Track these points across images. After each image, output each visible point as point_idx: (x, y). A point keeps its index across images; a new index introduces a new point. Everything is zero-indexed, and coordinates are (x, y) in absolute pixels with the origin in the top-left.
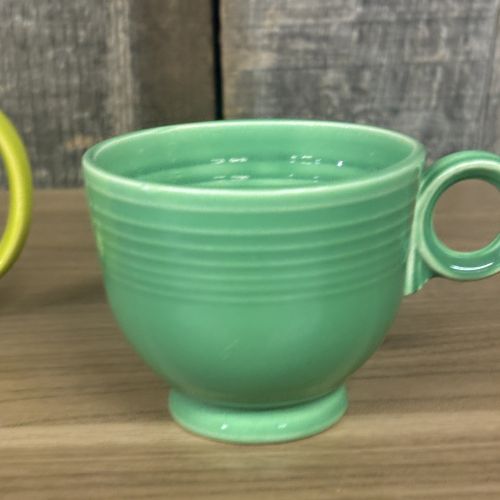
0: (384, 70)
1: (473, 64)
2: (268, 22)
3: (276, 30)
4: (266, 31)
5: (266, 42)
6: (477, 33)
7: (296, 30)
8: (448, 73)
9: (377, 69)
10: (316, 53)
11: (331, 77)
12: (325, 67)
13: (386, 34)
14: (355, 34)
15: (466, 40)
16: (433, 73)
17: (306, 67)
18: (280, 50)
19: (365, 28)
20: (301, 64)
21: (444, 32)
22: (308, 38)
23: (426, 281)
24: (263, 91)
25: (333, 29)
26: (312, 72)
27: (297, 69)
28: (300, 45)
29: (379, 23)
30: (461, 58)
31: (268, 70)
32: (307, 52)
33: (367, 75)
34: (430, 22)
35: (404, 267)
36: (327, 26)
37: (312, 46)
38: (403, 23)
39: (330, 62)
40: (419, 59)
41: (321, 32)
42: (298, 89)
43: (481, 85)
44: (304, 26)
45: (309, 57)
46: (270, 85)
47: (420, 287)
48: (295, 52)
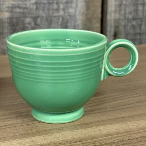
0: (44, 18)
1: (70, 16)
2: (7, 3)
3: (10, 5)
4: (7, 6)
5: (7, 9)
6: (71, 7)
7: (16, 5)
8: (63, 19)
9: (42, 18)
10: (23, 13)
11: (28, 20)
12: (26, 17)
13: (44, 7)
14: (35, 7)
15: (68, 9)
16: (59, 19)
17: (20, 17)
18: (11, 12)
19: (38, 5)
20: (18, 16)
21: (62, 6)
22: (20, 8)
23: (107, 77)
24: (6, 25)
25: (28, 5)
26: (22, 19)
27: (17, 18)
28: (18, 10)
29: (42, 3)
30: (67, 14)
31: (8, 18)
32: (20, 12)
33: (39, 20)
34: (57, 3)
35: (101, 72)
36: (26, 4)
37: (21, 10)
38: (49, 4)
39: (28, 16)
40: (55, 15)
41: (24, 6)
42: (18, 24)
43: (73, 22)
44: (19, 4)
45: (21, 14)
46: (9, 23)
47: (105, 78)
48: (16, 12)
